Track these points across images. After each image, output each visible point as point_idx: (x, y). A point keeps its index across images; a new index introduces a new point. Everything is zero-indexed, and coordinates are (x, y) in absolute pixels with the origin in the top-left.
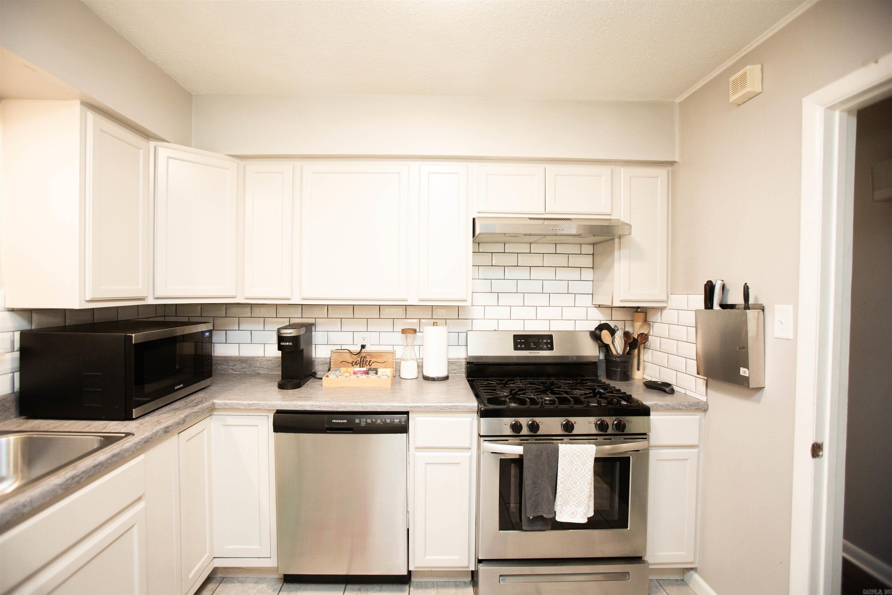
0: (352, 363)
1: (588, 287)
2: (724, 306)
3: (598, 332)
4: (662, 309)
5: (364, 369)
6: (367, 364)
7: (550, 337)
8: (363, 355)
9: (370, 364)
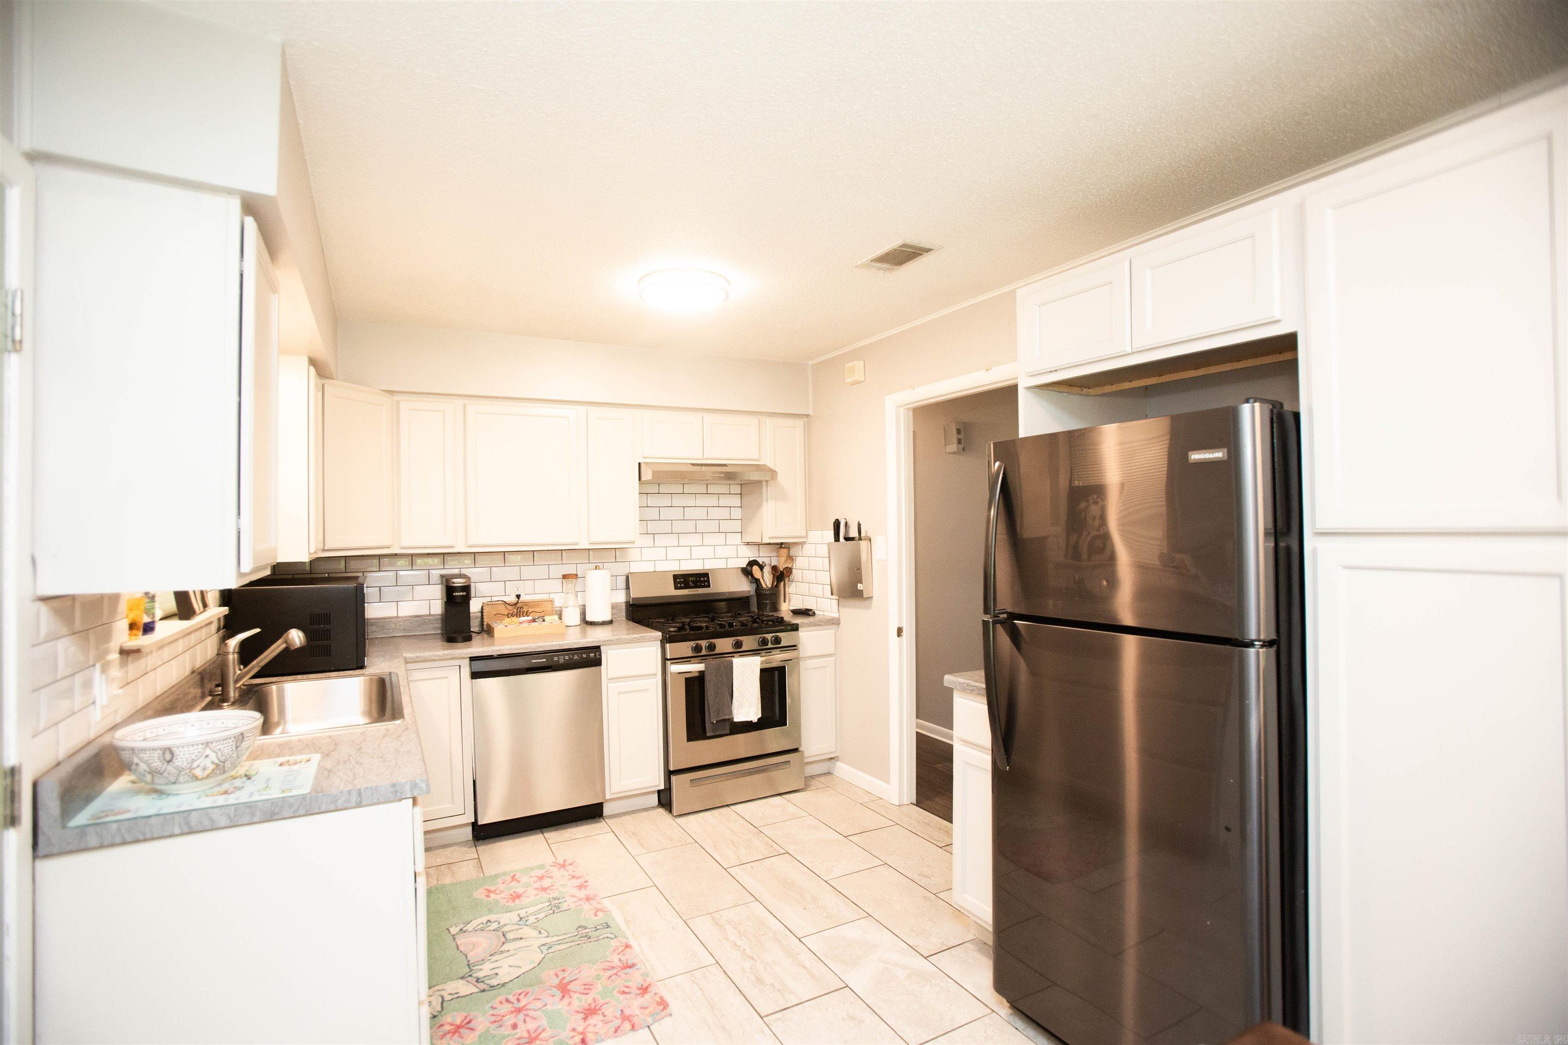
0: (508, 615)
1: (737, 526)
2: (847, 539)
3: (749, 568)
4: (802, 544)
5: (530, 618)
6: (525, 614)
7: (706, 575)
8: (519, 605)
9: (528, 614)
